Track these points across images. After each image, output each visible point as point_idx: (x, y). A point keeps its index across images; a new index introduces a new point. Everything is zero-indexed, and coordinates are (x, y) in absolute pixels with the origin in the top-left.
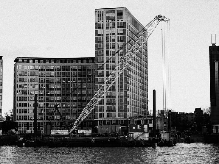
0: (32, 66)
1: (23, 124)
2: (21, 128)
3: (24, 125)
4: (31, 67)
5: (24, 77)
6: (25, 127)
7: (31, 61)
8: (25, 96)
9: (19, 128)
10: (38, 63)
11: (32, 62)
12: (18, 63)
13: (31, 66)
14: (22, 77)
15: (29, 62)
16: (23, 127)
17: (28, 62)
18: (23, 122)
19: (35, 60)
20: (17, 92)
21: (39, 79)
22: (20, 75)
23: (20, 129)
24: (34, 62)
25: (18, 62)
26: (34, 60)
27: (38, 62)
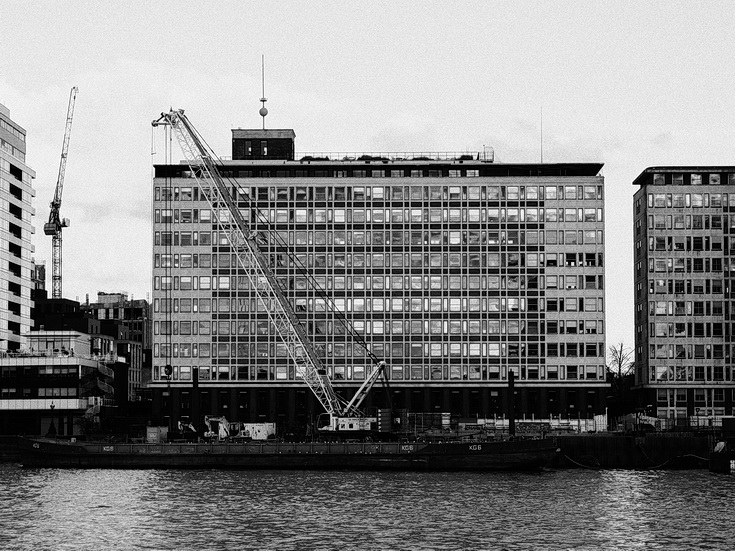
0: (699, 197)
1: (672, 396)
2: (664, 408)
3: (675, 400)
4: (698, 200)
5: (674, 234)
6: (678, 405)
7: (696, 179)
8: (679, 300)
9: (659, 408)
10: (722, 184)
11: (700, 182)
12: (650, 188)
13: (696, 196)
14: (665, 235)
15: (689, 184)
16: (672, 405)
17: (687, 181)
18: (673, 389)
19: (711, 175)
20: (649, 285)
21: (726, 239)
22: (661, 227)
23: (663, 413)
24: (705, 181)
25: (652, 184)
26: (705, 173)
27: (718, 182)
